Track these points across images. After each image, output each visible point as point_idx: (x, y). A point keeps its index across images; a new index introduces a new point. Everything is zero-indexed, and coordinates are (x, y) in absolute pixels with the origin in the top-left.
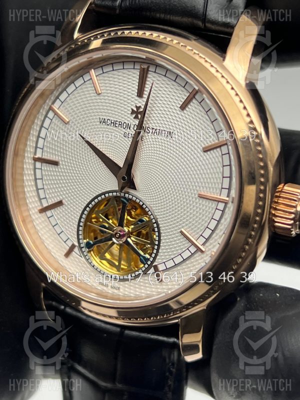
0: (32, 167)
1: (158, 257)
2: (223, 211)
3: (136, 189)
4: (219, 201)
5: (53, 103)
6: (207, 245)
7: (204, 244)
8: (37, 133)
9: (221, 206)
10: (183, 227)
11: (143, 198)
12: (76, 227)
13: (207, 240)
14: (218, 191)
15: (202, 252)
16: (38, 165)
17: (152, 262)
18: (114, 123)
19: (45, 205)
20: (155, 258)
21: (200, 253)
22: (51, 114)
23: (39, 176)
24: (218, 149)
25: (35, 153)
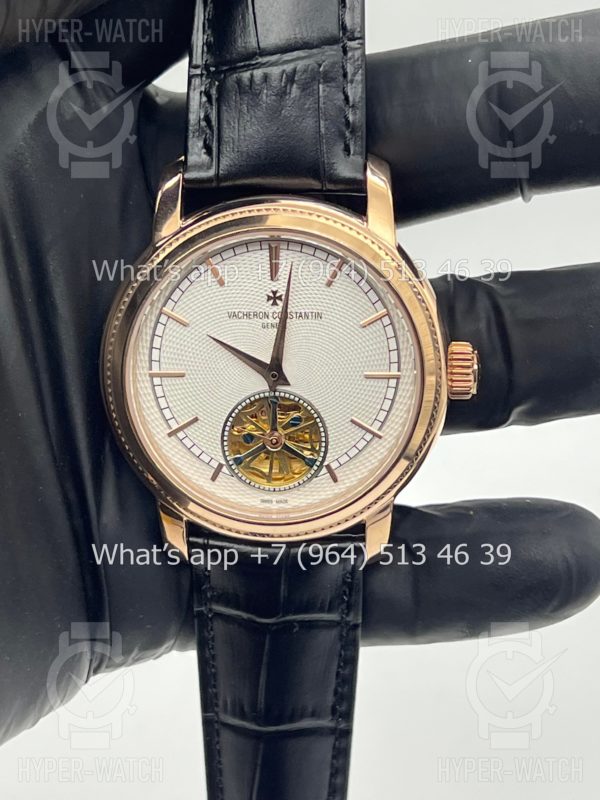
0: (148, 385)
1: (328, 455)
2: (396, 388)
3: (289, 385)
4: (389, 378)
5: (164, 305)
6: (384, 428)
7: (380, 429)
8: (149, 343)
9: (393, 382)
10: (352, 415)
11: (298, 392)
12: (219, 443)
13: (383, 423)
14: (387, 367)
15: (380, 437)
16: (157, 381)
17: (322, 462)
18: (247, 315)
19: (175, 426)
20: (324, 458)
21: (377, 439)
22: (163, 319)
23: (159, 393)
24: (379, 322)
25: (151, 369)
